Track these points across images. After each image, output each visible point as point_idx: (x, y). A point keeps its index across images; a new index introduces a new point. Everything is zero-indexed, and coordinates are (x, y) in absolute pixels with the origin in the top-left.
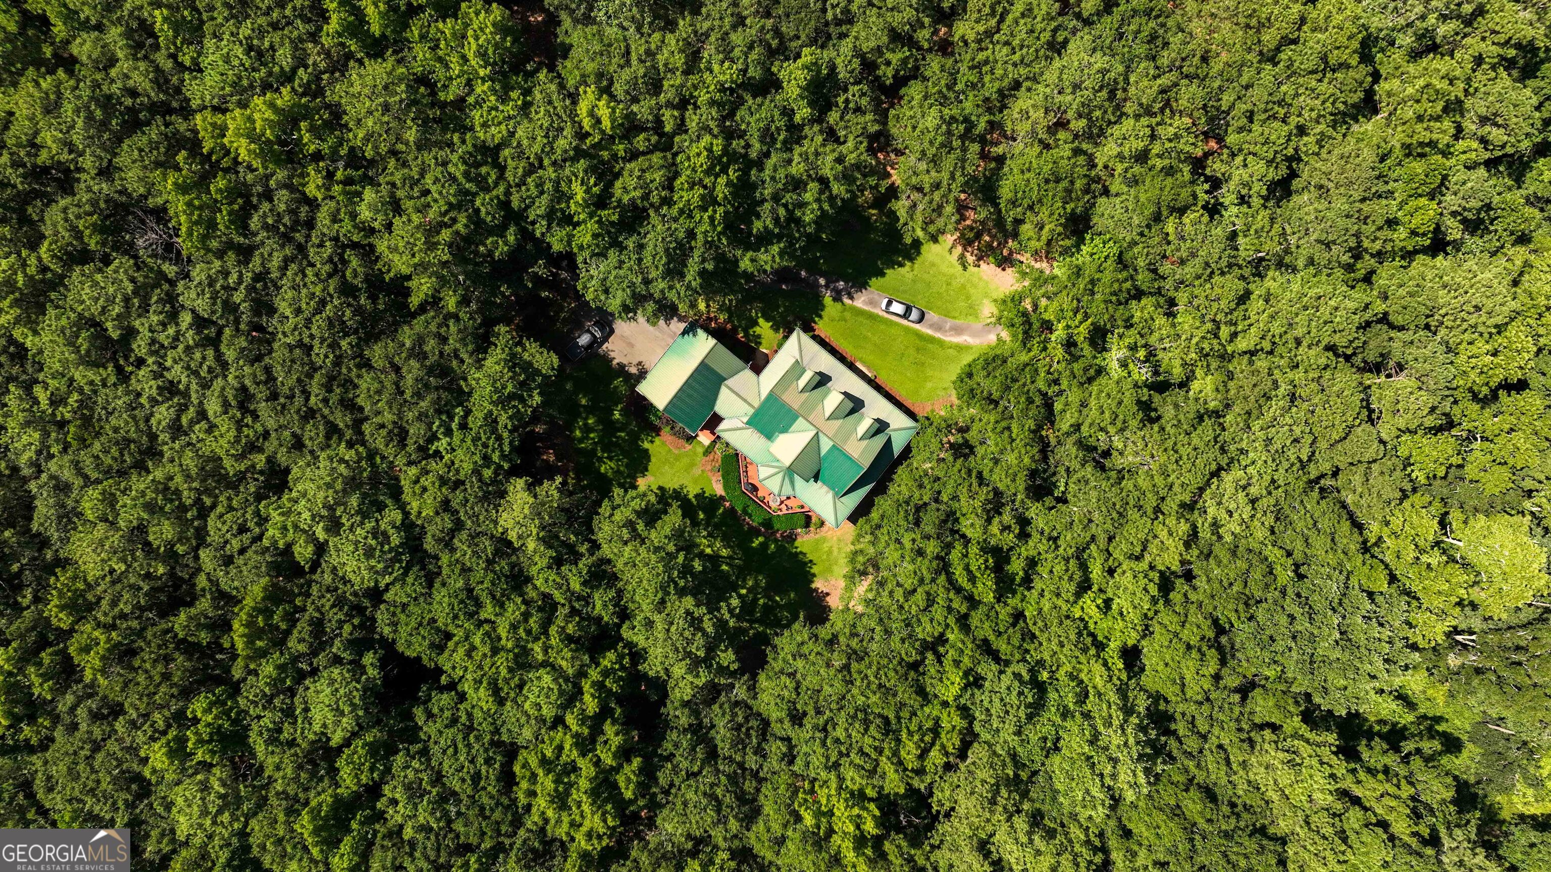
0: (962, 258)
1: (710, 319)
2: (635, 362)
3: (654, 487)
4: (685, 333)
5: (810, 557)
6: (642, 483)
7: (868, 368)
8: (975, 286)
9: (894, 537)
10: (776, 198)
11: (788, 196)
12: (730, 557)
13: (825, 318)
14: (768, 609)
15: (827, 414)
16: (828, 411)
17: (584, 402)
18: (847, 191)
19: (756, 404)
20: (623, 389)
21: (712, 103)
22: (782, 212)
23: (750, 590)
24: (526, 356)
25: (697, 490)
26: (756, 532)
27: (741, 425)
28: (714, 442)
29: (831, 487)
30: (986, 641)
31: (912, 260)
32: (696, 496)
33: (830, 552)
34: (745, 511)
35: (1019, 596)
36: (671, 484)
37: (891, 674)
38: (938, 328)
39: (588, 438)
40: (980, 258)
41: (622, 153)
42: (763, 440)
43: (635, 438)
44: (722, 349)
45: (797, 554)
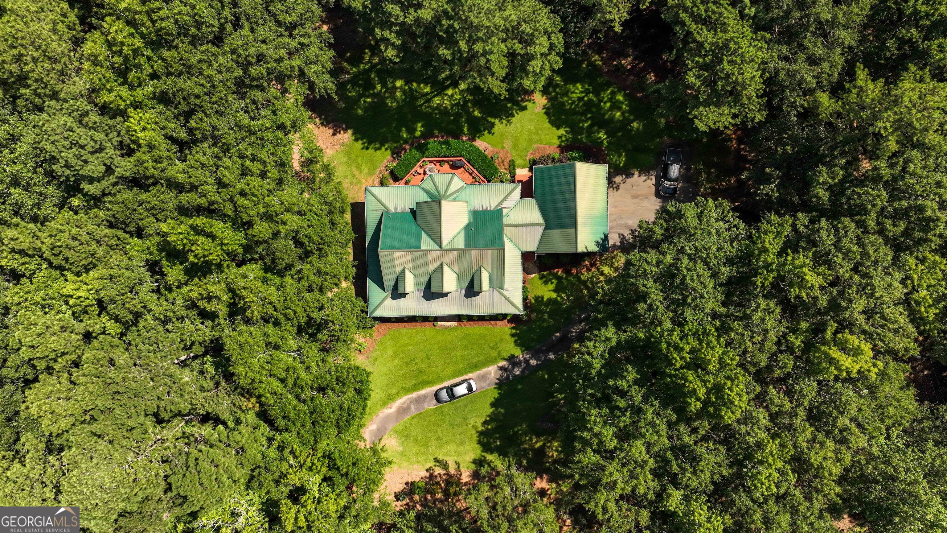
0: (445, 466)
1: (593, 265)
2: (622, 186)
3: (529, 105)
4: (606, 238)
5: (371, 151)
6: (540, 100)
7: (445, 328)
8: (417, 453)
9: (309, 215)
10: (638, 411)
11: (628, 421)
12: (429, 101)
13: (508, 337)
14: (369, 85)
15: (446, 268)
16: (447, 271)
17: (635, 125)
18: (579, 462)
19: (506, 230)
20: (614, 158)
21: (759, 445)
22: (622, 403)
23: (395, 88)
24: (725, 109)
25: (496, 129)
26: (426, 135)
27: (504, 204)
28: (513, 176)
29: (396, 214)
30: (145, 188)
31: (481, 433)
32: (493, 125)
33: (358, 167)
34: (447, 143)
35: (153, 249)
36: (519, 119)
37: (198, 90)
38: (419, 401)
39: (610, 100)
40: (431, 476)
41: (791, 338)
42: (479, 207)
43: (574, 129)
44: (569, 249)
45: (382, 144)
